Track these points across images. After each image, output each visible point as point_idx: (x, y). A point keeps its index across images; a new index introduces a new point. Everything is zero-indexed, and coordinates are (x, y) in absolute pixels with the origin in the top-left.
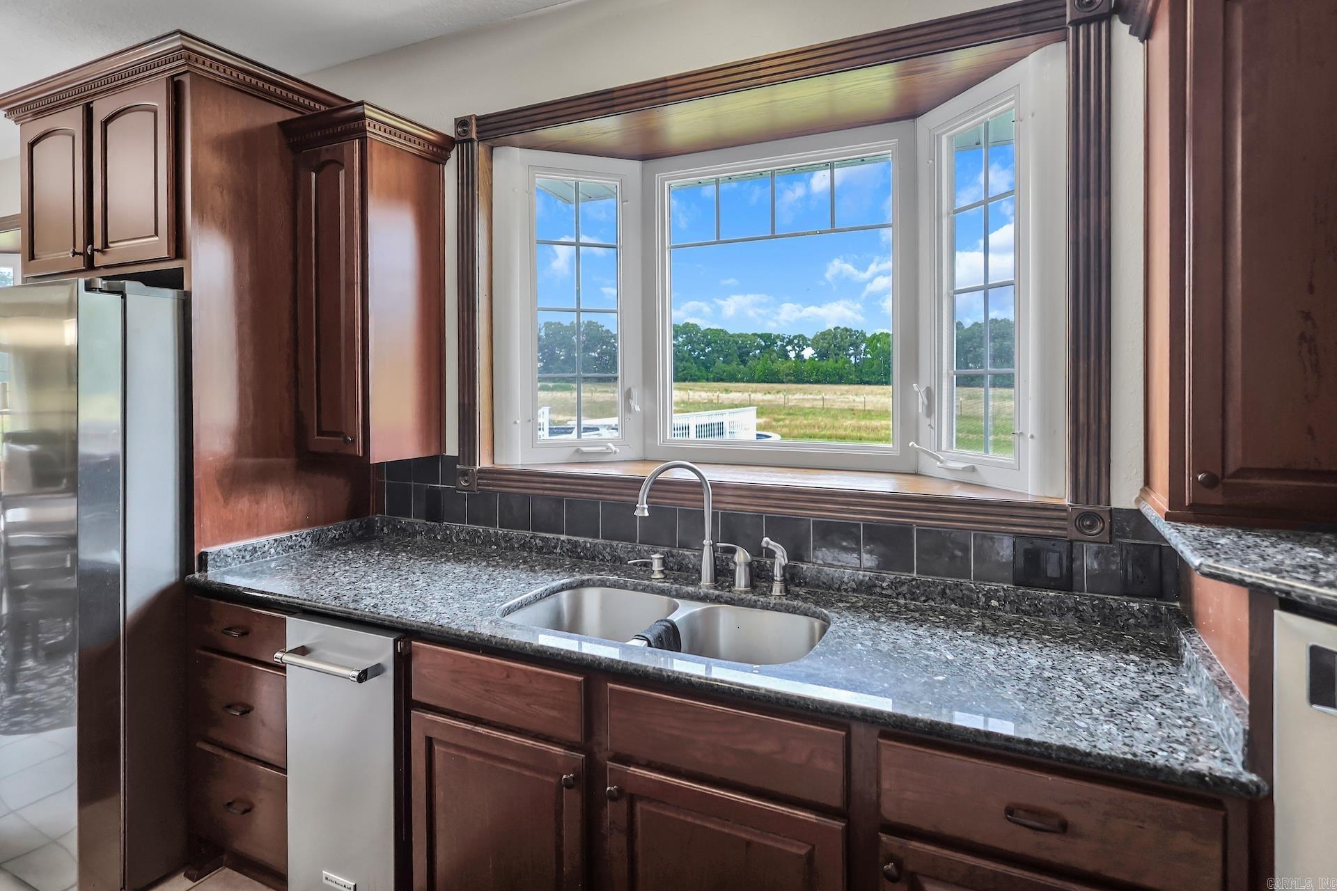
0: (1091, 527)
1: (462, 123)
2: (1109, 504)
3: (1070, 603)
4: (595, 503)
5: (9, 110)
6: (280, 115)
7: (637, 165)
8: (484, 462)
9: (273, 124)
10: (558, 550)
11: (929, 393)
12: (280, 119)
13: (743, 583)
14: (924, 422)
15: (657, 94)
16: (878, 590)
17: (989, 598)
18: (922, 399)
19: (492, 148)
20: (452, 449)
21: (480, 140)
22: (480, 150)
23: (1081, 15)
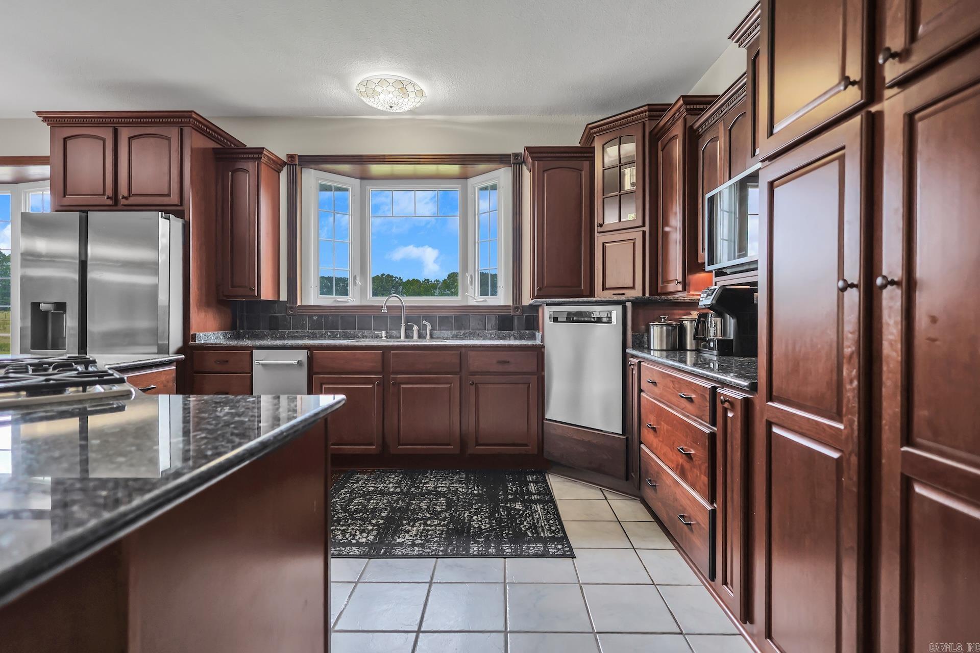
0: (518, 311)
1: (291, 157)
2: (521, 304)
3: (512, 333)
4: (354, 316)
5: (45, 118)
6: (212, 145)
7: (359, 180)
8: (299, 304)
9: (210, 148)
10: (338, 336)
11: (471, 277)
12: (213, 147)
13: (416, 337)
14: (470, 287)
15: (382, 160)
16: (459, 336)
17: (491, 335)
18: (469, 278)
19: (302, 168)
20: (284, 297)
21: (299, 165)
22: (298, 168)
23: (515, 162)
